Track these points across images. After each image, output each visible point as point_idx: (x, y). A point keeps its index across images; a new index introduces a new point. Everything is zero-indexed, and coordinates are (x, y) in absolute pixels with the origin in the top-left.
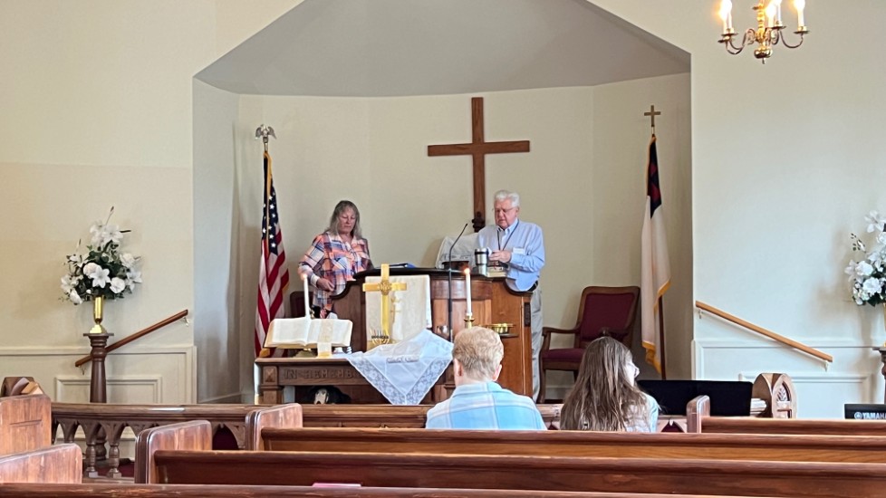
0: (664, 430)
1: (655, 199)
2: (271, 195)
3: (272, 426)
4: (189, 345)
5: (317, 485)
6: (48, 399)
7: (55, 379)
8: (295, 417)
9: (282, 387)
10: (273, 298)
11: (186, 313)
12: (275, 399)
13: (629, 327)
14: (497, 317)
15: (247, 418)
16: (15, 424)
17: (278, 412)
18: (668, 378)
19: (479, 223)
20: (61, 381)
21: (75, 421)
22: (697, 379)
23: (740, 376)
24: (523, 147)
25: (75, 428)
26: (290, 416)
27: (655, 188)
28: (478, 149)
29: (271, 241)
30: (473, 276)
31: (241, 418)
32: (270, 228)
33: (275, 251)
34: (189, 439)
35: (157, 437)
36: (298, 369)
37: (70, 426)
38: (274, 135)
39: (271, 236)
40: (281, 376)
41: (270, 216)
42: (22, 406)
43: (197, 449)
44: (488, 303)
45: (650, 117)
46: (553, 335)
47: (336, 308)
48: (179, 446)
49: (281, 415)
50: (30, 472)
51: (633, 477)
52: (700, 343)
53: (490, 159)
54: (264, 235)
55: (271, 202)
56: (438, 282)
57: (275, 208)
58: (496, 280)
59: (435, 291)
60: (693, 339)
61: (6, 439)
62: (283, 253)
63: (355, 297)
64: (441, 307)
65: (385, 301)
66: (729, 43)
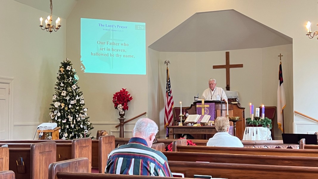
0: (287, 148)
1: (282, 80)
2: (169, 80)
3: (179, 145)
6: (114, 136)
7: (110, 131)
8: (185, 143)
9: (174, 134)
10: (169, 110)
11: (146, 113)
12: (172, 137)
13: (273, 118)
14: (235, 115)
16: (106, 143)
17: (181, 141)
18: (285, 133)
19: (228, 88)
20: (112, 131)
21: (118, 143)
22: (295, 133)
23: (308, 133)
24: (241, 66)
26: (183, 142)
27: (281, 78)
28: (228, 66)
29: (169, 93)
30: (228, 103)
32: (168, 89)
33: (170, 96)
34: (159, 148)
36: (179, 129)
37: (116, 144)
38: (170, 63)
39: (169, 92)
40: (174, 131)
41: (169, 86)
42: (108, 138)
44: (232, 111)
45: (280, 57)
47: (188, 112)
51: (291, 162)
52: (296, 123)
53: (231, 69)
54: (167, 91)
55: (169, 82)
56: (218, 105)
57: (170, 84)
58: (234, 104)
59: (217, 108)
60: (293, 122)
61: (104, 147)
62: (172, 96)
63: (194, 108)
64: (219, 112)
65: (203, 110)
66: (309, 35)
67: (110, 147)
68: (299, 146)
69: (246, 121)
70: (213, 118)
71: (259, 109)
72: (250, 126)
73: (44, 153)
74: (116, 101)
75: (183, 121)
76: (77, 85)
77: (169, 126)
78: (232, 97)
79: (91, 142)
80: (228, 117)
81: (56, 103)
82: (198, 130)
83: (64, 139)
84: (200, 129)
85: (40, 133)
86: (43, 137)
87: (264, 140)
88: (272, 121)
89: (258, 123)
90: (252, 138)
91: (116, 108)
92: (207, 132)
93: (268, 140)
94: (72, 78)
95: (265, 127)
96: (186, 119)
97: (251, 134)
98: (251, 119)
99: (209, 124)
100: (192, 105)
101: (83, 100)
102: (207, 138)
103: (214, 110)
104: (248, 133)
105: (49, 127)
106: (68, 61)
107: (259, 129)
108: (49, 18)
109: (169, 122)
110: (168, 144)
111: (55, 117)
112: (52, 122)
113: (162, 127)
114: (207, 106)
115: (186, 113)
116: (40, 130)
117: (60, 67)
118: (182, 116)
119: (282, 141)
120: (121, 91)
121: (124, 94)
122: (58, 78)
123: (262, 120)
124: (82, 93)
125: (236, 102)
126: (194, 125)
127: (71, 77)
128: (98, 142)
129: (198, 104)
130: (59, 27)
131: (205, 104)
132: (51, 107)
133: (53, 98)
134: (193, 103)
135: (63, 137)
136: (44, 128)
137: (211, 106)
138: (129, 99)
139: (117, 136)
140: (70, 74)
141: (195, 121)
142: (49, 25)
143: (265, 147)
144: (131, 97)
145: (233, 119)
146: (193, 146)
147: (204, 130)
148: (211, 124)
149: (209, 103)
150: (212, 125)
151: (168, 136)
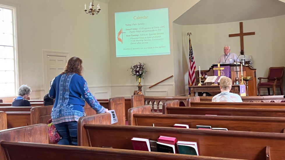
2: (191, 48)
3: (193, 101)
4: (173, 83)
6: (143, 95)
9: (195, 93)
10: (192, 72)
11: (172, 76)
12: (193, 95)
13: (282, 77)
14: (247, 75)
15: (187, 100)
16: (137, 101)
19: (242, 53)
21: (149, 100)
24: (253, 33)
25: (149, 102)
26: (197, 99)
28: (242, 35)
29: (191, 59)
31: (186, 99)
32: (191, 56)
33: (192, 61)
34: (174, 104)
35: (167, 104)
36: (199, 88)
38: (192, 35)
40: (195, 90)
41: (191, 53)
42: (138, 97)
43: (176, 106)
44: (245, 72)
46: (262, 79)
47: (207, 74)
48: (172, 106)
49: (195, 99)
50: (140, 111)
53: (245, 37)
54: (190, 58)
55: (191, 50)
56: (232, 68)
58: (247, 66)
61: (135, 103)
62: (194, 62)
63: (212, 71)
64: (233, 73)
65: (219, 72)
67: (140, 104)
69: (258, 81)
75: (201, 82)
77: (193, 85)
79: (124, 100)
80: (242, 77)
82: (214, 89)
84: (216, 88)
96: (205, 80)
100: (210, 68)
103: (229, 72)
108: (91, 4)
109: (192, 83)
113: (187, 87)
114: (222, 68)
115: (205, 75)
118: (201, 78)
125: (249, 64)
126: (212, 84)
128: (129, 100)
129: (215, 68)
130: (99, 11)
131: (220, 67)
134: (212, 67)
137: (227, 69)
141: (213, 82)
142: (91, 9)
145: (246, 78)
151: (190, 94)
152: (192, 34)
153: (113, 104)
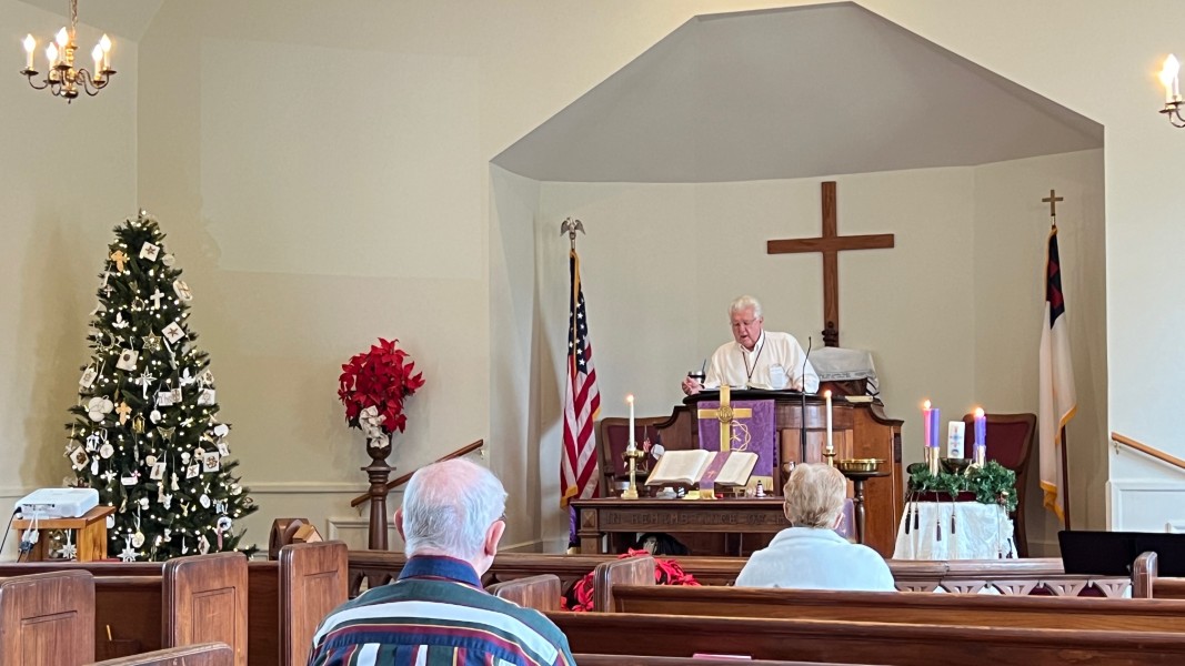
0: (1080, 595)
1: (1058, 304)
2: (580, 302)
3: (624, 583)
5: (697, 656)
6: (345, 545)
7: (327, 521)
8: (648, 571)
10: (581, 429)
11: (480, 444)
13: (1023, 464)
14: (861, 451)
16: (309, 576)
17: (629, 566)
18: (1072, 529)
19: (831, 337)
20: (334, 523)
21: (360, 573)
22: (1114, 530)
23: (1168, 526)
24: (886, 241)
26: (640, 569)
27: (1055, 290)
28: (830, 244)
29: (579, 357)
30: (834, 401)
32: (578, 341)
33: (583, 368)
34: (537, 597)
37: (354, 577)
38: (583, 230)
39: (580, 351)
41: (578, 327)
42: (316, 554)
44: (849, 433)
45: (1049, 204)
47: (662, 438)
52: (1116, 484)
53: (845, 258)
54: (571, 350)
56: (787, 408)
57: (584, 317)
58: (858, 405)
59: (785, 419)
60: (1107, 478)
61: (299, 594)
62: (593, 372)
63: (686, 424)
64: (792, 438)
65: (724, 431)
66: (1174, 114)
67: (325, 592)
68: (1129, 580)
69: (906, 477)
70: (767, 466)
71: (961, 426)
72: (923, 499)
73: (41, 619)
74: (351, 393)
75: (641, 479)
76: (183, 325)
77: (581, 498)
78: (848, 375)
79: (246, 573)
80: (831, 459)
81: (96, 400)
82: (702, 516)
83: (128, 554)
84: (711, 512)
85: (23, 531)
86: (37, 550)
87: (985, 557)
88: (1018, 474)
89: (960, 487)
90: (931, 547)
91: (354, 423)
92: (741, 527)
93: (1000, 556)
94: (163, 295)
95: (987, 502)
96: (651, 468)
97: (928, 532)
98: (927, 467)
99: (750, 491)
100: (677, 409)
101: (211, 387)
102: (743, 549)
103: (771, 430)
104: (916, 527)
105: (65, 508)
106: (147, 222)
107: (963, 509)
108: (63, 37)
109: (582, 483)
110: (576, 577)
111: (91, 461)
112: (80, 486)
113: (552, 502)
114: (743, 412)
115: (653, 444)
116: (25, 518)
117: (114, 249)
118: (636, 458)
119: (1057, 564)
120: (373, 347)
121: (387, 364)
122: (102, 294)
123: (974, 471)
124: (206, 359)
125: (864, 394)
126: (686, 493)
127: (157, 291)
128: (271, 571)
129: (704, 407)
131: (732, 407)
132: (74, 418)
133: (82, 382)
134: (685, 401)
135: (125, 547)
136: (45, 509)
137: (761, 414)
138: (409, 386)
139: (357, 542)
140: (157, 276)
141: (693, 479)
142: (63, 68)
143: (986, 586)
144: (419, 376)
145: (851, 467)
146: (684, 586)
147: (727, 517)
148: (759, 488)
149: (751, 403)
150: (761, 494)
151: (575, 543)
152: (584, 227)
153: (188, 590)
